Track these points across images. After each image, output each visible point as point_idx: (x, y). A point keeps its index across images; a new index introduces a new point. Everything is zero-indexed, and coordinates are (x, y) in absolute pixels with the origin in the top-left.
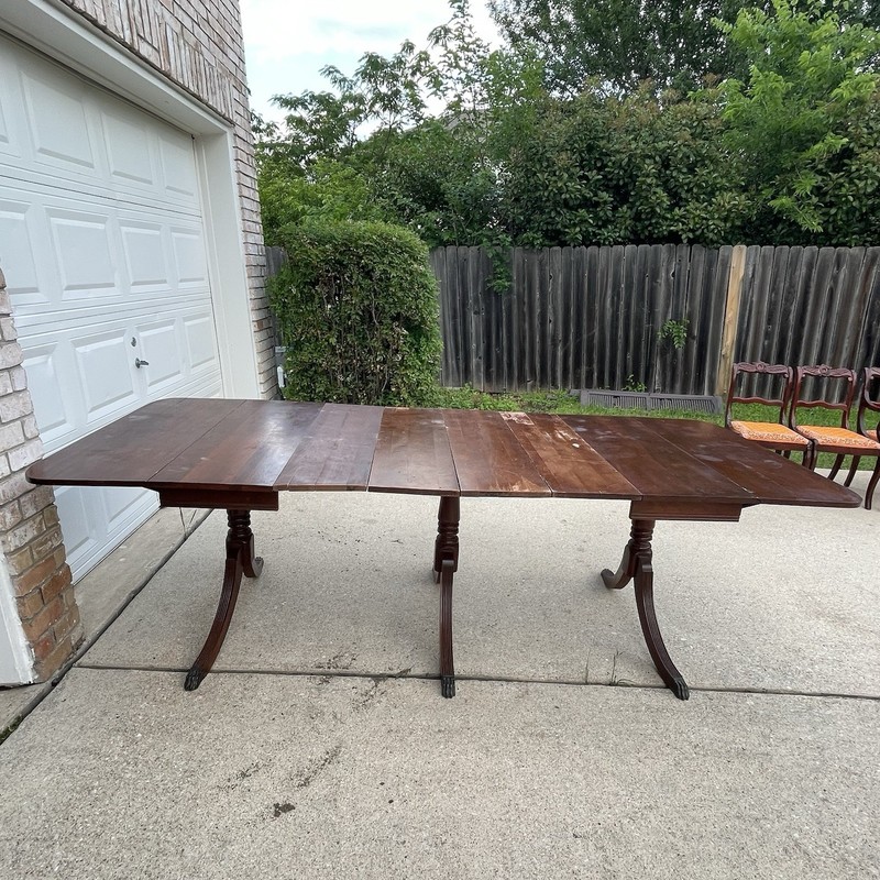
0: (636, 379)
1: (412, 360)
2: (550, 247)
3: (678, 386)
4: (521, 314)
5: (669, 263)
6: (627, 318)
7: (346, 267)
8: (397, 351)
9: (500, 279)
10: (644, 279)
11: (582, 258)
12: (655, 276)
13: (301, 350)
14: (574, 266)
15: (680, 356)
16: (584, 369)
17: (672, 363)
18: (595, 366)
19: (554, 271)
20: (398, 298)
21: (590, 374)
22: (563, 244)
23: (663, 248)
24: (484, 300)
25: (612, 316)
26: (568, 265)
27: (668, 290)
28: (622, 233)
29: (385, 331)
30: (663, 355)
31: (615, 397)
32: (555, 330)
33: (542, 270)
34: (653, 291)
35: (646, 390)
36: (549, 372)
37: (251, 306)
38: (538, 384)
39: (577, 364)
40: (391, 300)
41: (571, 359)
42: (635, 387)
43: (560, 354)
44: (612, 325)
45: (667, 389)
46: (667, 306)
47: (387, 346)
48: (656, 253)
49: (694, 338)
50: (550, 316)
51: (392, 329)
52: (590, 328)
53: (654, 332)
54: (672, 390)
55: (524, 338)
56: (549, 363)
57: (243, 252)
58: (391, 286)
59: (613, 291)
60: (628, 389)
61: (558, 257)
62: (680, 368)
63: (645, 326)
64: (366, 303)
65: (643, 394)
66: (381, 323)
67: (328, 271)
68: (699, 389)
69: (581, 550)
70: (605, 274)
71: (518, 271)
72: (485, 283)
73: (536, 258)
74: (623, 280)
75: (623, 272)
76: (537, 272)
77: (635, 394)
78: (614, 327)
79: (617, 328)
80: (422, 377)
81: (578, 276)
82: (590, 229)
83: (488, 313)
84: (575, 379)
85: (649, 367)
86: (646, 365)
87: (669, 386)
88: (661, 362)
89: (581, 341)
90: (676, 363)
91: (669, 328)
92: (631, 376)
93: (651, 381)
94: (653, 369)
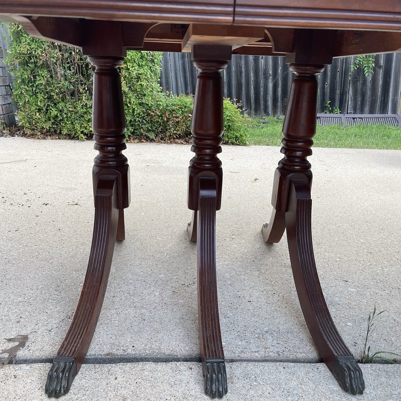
0: (332, 105)
3: (367, 109)
15: (369, 84)
17: (362, 89)
30: (355, 82)
35: (341, 113)
36: (262, 102)
38: (253, 112)
41: (280, 89)
42: (331, 112)
43: (270, 85)
45: (358, 111)
49: (380, 67)
54: (362, 112)
55: (241, 73)
60: (326, 113)
62: (369, 93)
65: (339, 115)
68: (384, 110)
77: (332, 115)
84: (282, 106)
85: (343, 94)
86: (340, 93)
87: (359, 108)
88: (353, 89)
89: (287, 74)
90: (366, 90)
91: (359, 61)
92: (328, 102)
93: (345, 106)
94: (346, 95)
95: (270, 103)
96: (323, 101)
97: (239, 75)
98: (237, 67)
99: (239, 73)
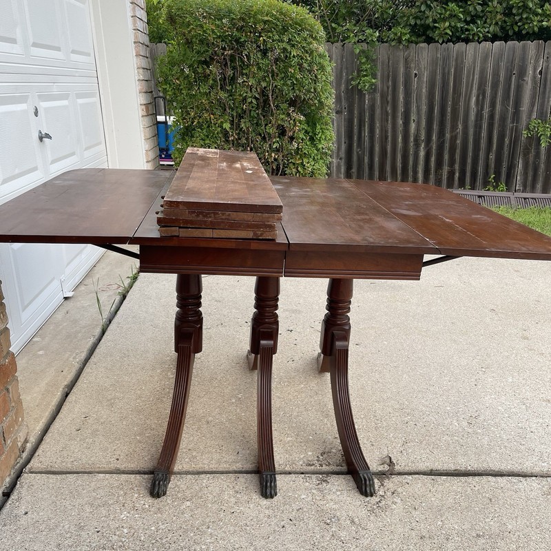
0: (497, 179)
1: (307, 148)
2: (417, 43)
3: (539, 186)
4: (385, 113)
5: (537, 61)
6: (492, 117)
7: (242, 45)
8: (292, 138)
9: (366, 76)
10: (511, 77)
11: (449, 55)
12: (522, 73)
13: (192, 136)
14: (440, 62)
15: (543, 157)
16: (446, 169)
17: (534, 163)
18: (457, 167)
19: (419, 69)
20: (296, 79)
21: (451, 174)
22: (429, 40)
23: (532, 46)
24: (347, 99)
25: (477, 115)
26: (434, 63)
27: (534, 88)
28: (491, 29)
29: (282, 116)
30: (526, 154)
31: (480, 197)
32: (418, 130)
33: (407, 67)
34: (519, 89)
35: (508, 190)
37: (138, 88)
39: (439, 164)
40: (289, 82)
41: (433, 159)
42: (496, 187)
43: (422, 154)
44: (476, 126)
46: (532, 105)
47: (282, 132)
48: (524, 48)
50: (413, 117)
51: (289, 115)
52: (454, 127)
53: (517, 132)
54: (533, 190)
55: (386, 138)
56: (411, 163)
57: (131, 26)
58: (291, 66)
59: (479, 88)
60: (489, 190)
61: (424, 54)
62: (542, 167)
63: (509, 125)
64: (264, 84)
65: (505, 194)
66: (277, 106)
67: (224, 49)
69: (526, 338)
70: (471, 72)
71: (383, 69)
72: (348, 82)
73: (401, 55)
74: (490, 78)
75: (490, 71)
76: (402, 70)
77: (497, 193)
78: (478, 127)
79: (481, 127)
80: (317, 166)
81: (444, 74)
82: (459, 25)
83: (351, 112)
84: (436, 179)
85: (511, 168)
86: (508, 165)
87: (529, 186)
88: (523, 162)
89: (444, 141)
90: (539, 163)
91: (535, 127)
92: (492, 177)
93: (513, 181)
94: (515, 169)
95: (420, 176)
96: (486, 174)
97: (384, 140)
98: (381, 130)
99: (384, 138)
